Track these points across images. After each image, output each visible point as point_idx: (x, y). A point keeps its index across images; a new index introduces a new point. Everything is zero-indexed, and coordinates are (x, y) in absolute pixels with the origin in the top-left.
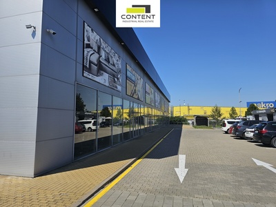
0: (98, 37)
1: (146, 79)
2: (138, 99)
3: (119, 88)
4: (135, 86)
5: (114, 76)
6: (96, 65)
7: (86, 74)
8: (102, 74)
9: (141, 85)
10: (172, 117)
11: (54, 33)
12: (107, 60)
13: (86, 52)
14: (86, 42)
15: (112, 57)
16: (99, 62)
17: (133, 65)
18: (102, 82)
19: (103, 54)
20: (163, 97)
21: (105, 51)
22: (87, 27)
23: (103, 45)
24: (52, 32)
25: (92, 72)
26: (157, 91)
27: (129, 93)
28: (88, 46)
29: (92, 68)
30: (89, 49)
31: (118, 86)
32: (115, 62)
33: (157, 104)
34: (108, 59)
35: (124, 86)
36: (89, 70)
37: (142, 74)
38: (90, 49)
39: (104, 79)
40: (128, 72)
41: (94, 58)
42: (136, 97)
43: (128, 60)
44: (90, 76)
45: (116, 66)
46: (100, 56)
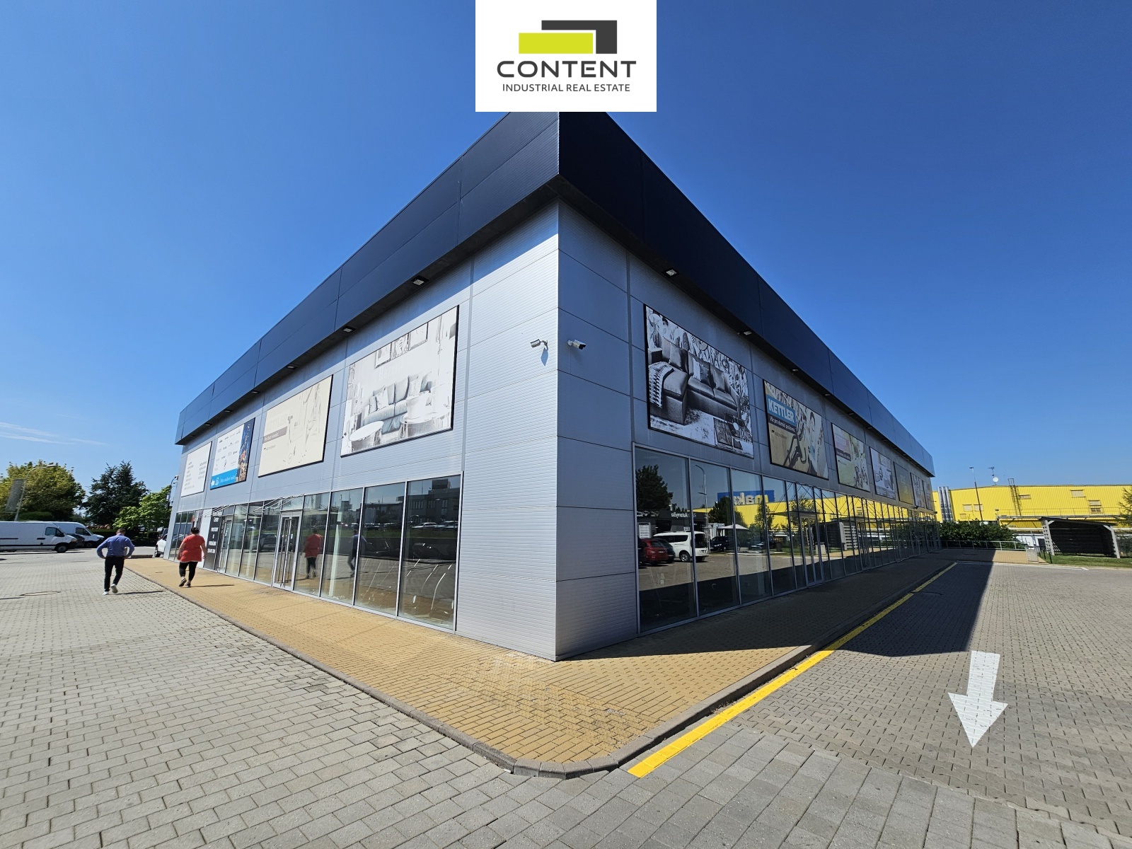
0: (680, 332)
1: (832, 414)
2: (812, 472)
3: (748, 447)
4: (798, 437)
5: (729, 418)
6: (680, 398)
7: (656, 422)
8: (697, 418)
9: (817, 433)
10: (948, 525)
11: (582, 347)
12: (709, 381)
13: (652, 373)
14: (652, 348)
15: (720, 372)
16: (687, 388)
17: (783, 381)
18: (698, 436)
19: (695, 368)
20: (901, 462)
21: (701, 361)
22: (651, 316)
23: (695, 347)
24: (577, 344)
25: (672, 415)
26: (875, 443)
27: (779, 458)
28: (658, 357)
29: (670, 406)
30: (660, 365)
31: (743, 443)
32: (730, 382)
33: (880, 484)
34: (711, 377)
35: (763, 439)
36: (664, 413)
37: (816, 402)
38: (662, 364)
39: (703, 429)
40: (770, 403)
41: (674, 383)
42: (805, 468)
43: (768, 370)
44: (667, 426)
45: (734, 391)
46: (689, 376)
